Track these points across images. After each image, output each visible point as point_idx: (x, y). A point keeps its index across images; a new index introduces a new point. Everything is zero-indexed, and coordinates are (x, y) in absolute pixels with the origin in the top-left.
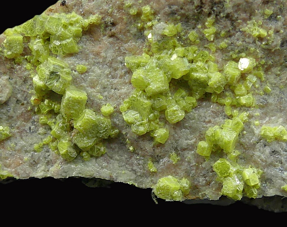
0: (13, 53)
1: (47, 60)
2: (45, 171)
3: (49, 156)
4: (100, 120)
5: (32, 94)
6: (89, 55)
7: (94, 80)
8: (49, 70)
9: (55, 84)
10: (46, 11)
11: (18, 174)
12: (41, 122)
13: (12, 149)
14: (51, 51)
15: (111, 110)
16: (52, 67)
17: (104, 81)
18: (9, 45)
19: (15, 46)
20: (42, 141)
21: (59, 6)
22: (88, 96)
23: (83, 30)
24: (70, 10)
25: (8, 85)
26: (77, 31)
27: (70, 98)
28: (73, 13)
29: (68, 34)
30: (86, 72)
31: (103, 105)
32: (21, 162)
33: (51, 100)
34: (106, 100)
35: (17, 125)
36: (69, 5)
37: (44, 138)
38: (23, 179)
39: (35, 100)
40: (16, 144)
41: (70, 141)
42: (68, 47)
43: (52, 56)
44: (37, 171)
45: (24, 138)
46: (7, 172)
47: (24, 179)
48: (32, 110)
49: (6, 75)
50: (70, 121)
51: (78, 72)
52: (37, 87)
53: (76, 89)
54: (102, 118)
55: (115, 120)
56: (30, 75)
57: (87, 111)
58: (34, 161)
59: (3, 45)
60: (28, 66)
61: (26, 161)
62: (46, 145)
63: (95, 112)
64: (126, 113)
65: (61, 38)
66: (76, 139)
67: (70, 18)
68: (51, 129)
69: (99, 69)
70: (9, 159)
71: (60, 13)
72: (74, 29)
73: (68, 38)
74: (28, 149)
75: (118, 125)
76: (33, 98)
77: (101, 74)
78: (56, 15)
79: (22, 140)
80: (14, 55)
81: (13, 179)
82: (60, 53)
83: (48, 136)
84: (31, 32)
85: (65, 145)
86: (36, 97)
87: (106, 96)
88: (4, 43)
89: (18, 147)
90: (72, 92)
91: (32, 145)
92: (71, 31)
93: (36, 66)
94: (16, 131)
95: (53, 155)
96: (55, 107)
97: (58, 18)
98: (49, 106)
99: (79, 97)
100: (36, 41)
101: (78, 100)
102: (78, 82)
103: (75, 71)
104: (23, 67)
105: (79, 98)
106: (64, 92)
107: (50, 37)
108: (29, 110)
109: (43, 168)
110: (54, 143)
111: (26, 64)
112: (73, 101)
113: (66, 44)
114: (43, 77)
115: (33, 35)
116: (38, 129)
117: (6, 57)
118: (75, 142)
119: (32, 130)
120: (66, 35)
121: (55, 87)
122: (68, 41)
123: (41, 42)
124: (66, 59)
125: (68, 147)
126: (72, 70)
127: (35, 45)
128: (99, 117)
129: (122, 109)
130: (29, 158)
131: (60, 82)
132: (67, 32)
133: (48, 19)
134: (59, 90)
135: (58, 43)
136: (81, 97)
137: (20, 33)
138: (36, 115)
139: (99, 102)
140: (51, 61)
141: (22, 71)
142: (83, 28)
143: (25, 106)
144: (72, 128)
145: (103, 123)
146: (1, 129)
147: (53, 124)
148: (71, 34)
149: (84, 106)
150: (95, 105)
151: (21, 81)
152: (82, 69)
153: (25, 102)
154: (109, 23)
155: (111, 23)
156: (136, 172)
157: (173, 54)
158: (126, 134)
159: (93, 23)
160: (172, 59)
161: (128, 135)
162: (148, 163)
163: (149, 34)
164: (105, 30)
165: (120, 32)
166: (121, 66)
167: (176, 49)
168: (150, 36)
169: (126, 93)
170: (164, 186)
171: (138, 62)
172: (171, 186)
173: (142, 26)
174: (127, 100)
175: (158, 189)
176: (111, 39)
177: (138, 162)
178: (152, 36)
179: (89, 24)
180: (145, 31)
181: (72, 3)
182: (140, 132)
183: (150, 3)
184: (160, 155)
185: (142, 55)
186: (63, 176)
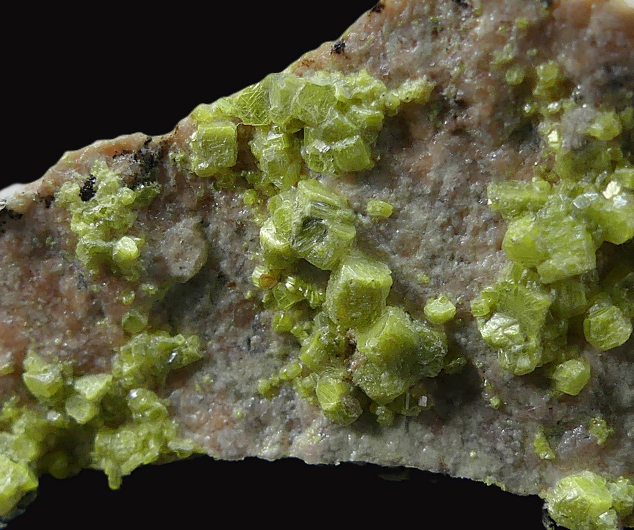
0: (211, 165)
1: (296, 185)
2: (282, 444)
3: (293, 407)
4: (421, 336)
5: (256, 262)
6: (399, 176)
7: (410, 237)
8: (302, 213)
9: (314, 246)
10: (295, 64)
11: (219, 449)
12: (275, 328)
13: (203, 390)
14: (303, 163)
15: (450, 312)
16: (309, 206)
17: (433, 240)
18: (202, 147)
19: (216, 150)
20: (277, 373)
21: (326, 55)
22: (395, 275)
23: (385, 115)
24: (354, 65)
25: (199, 241)
26: (371, 118)
27: (351, 283)
28: (363, 75)
29: (351, 125)
30: (390, 217)
31: (430, 297)
32: (225, 421)
33: (302, 278)
34: (437, 286)
35: (217, 333)
36: (354, 54)
37: (282, 366)
38: (230, 460)
39: (263, 277)
40: (215, 377)
41: (348, 380)
42: (349, 157)
43: (307, 178)
44: (264, 443)
45: (234, 364)
46: (191, 444)
47: (233, 460)
48: (255, 299)
49: (193, 216)
50: (348, 330)
51: (371, 217)
52: (270, 251)
53: (365, 259)
54: (427, 330)
55: (458, 335)
56: (252, 217)
57: (391, 313)
58: (258, 419)
59: (188, 144)
60: (248, 196)
61: (239, 419)
62: (286, 384)
63: (408, 313)
64: (486, 321)
65: (331, 135)
66: (361, 376)
67: (355, 86)
68: (298, 345)
69: (422, 211)
70: (198, 413)
71: (330, 72)
72: (365, 113)
73: (350, 136)
74: (243, 391)
75: (466, 346)
76: (258, 273)
77: (426, 224)
78: (319, 78)
79: (228, 368)
80: (215, 171)
81: (205, 457)
82: (328, 169)
83: (293, 361)
84: (257, 116)
85: (334, 391)
86: (265, 272)
87: (437, 277)
88: (190, 140)
89: (219, 385)
90: (355, 266)
91: (252, 380)
92: (356, 119)
93: (268, 198)
94: (214, 346)
95: (302, 407)
96: (310, 297)
97: (326, 86)
98: (296, 293)
99: (373, 281)
100: (270, 138)
101: (371, 288)
102: (370, 242)
103: (364, 215)
104: (236, 198)
105: (373, 283)
106: (337, 266)
107: (303, 129)
108: (247, 298)
109: (278, 436)
110: (307, 380)
111: (242, 192)
112: (356, 289)
113: (343, 150)
114: (286, 228)
115: (263, 124)
116: (268, 344)
117: (194, 174)
118: (358, 383)
119: (255, 344)
120: (345, 127)
121: (315, 254)
122: (348, 143)
123: (281, 142)
124: (342, 183)
125: (342, 396)
126: (356, 213)
127: (266, 147)
128: (418, 329)
129: (476, 309)
130: (245, 412)
131: (327, 242)
132: (346, 119)
133: (302, 88)
134: (325, 263)
135: (323, 147)
136: (377, 280)
137: (231, 117)
138: (263, 310)
139: (421, 290)
140: (307, 191)
141: (232, 206)
142: (386, 110)
143: (237, 288)
144: (352, 348)
145: (429, 343)
146: (180, 343)
147: (306, 334)
148: (356, 125)
149: (384, 301)
150: (410, 296)
151: (231, 230)
152: (380, 211)
153: (239, 280)
154: (451, 102)
155: (456, 102)
156: (503, 455)
157: (610, 182)
158: (484, 368)
159: (413, 100)
160: (607, 194)
161: (489, 371)
162: (534, 437)
163: (553, 132)
164: (441, 117)
165: (479, 124)
166: (475, 205)
167: (617, 171)
168: (553, 137)
169: (486, 272)
170: (574, 498)
171: (521, 200)
172: (592, 501)
173: (533, 111)
174: (488, 288)
175: (561, 505)
176: (455, 140)
177: (509, 434)
178: (559, 137)
179: (401, 101)
180: (541, 124)
181: (362, 50)
182: (520, 368)
183: (559, 57)
184: (564, 421)
185: (531, 179)
186: (326, 460)
